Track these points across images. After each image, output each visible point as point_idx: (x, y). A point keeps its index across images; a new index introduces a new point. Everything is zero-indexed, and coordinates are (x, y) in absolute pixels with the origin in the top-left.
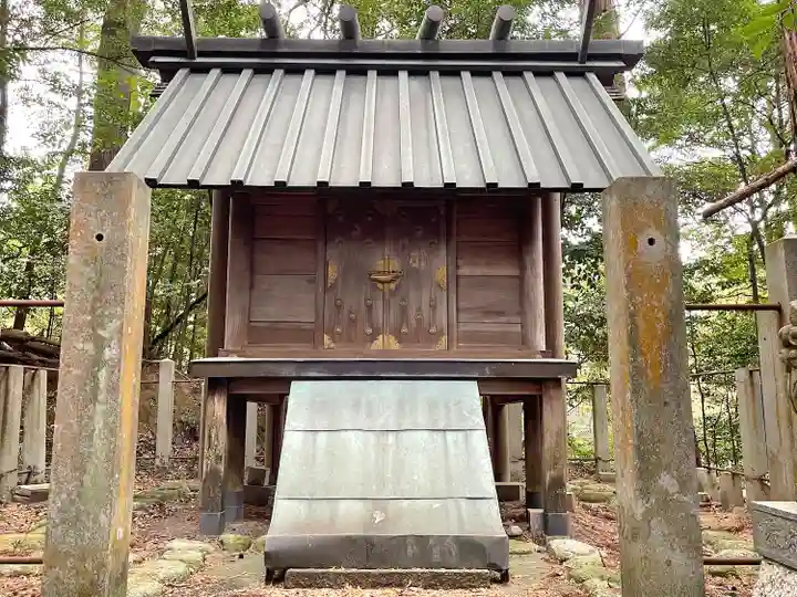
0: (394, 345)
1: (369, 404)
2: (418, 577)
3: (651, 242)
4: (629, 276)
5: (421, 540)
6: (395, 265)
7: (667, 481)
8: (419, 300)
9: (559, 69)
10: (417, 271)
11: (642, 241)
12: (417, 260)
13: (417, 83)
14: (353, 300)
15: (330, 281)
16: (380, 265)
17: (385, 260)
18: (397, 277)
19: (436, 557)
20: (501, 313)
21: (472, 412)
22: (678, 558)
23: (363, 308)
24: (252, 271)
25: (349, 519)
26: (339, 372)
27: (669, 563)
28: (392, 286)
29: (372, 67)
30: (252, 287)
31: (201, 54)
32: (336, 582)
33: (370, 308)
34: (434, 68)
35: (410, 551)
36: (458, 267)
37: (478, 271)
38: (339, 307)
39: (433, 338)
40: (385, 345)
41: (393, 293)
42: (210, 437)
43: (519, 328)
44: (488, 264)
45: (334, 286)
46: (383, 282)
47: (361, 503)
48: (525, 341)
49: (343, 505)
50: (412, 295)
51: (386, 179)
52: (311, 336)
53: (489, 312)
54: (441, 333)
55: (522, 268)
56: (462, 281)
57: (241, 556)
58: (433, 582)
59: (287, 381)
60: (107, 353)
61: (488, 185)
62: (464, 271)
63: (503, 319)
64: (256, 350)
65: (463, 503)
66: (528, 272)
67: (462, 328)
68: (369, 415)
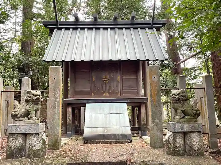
0: (108, 95)
1: (103, 108)
2: (114, 142)
3: (155, 78)
4: (150, 84)
5: (114, 135)
6: (108, 77)
7: (157, 120)
8: (113, 84)
9: (147, 27)
10: (113, 78)
11: (153, 77)
12: (113, 75)
13: (112, 31)
14: (98, 85)
15: (93, 81)
16: (104, 77)
17: (106, 76)
18: (108, 79)
19: (117, 138)
20: (132, 87)
21: (125, 109)
22: (159, 133)
23: (101, 87)
24: (75, 79)
25: (100, 131)
26: (96, 101)
27: (157, 134)
28: (107, 81)
29: (101, 28)
30: (75, 82)
31: (60, 25)
32: (98, 143)
33: (102, 87)
34: (117, 27)
35: (112, 137)
36: (122, 77)
37: (127, 78)
38: (95, 87)
39: (117, 93)
40: (106, 95)
41: (107, 83)
42: (68, 116)
43: (137, 90)
44: (129, 76)
45: (94, 82)
46: (105, 81)
47: (102, 128)
48: (138, 94)
49: (99, 128)
50: (112, 84)
51: (106, 59)
52: (89, 93)
53: (130, 87)
54: (119, 92)
55: (137, 77)
56: (123, 80)
57: (77, 141)
58: (117, 142)
59: (85, 104)
60: (57, 100)
61: (128, 60)
62: (124, 77)
63: (132, 89)
64: (77, 97)
65: (123, 128)
66: (138, 78)
67: (123, 91)
68: (103, 110)
